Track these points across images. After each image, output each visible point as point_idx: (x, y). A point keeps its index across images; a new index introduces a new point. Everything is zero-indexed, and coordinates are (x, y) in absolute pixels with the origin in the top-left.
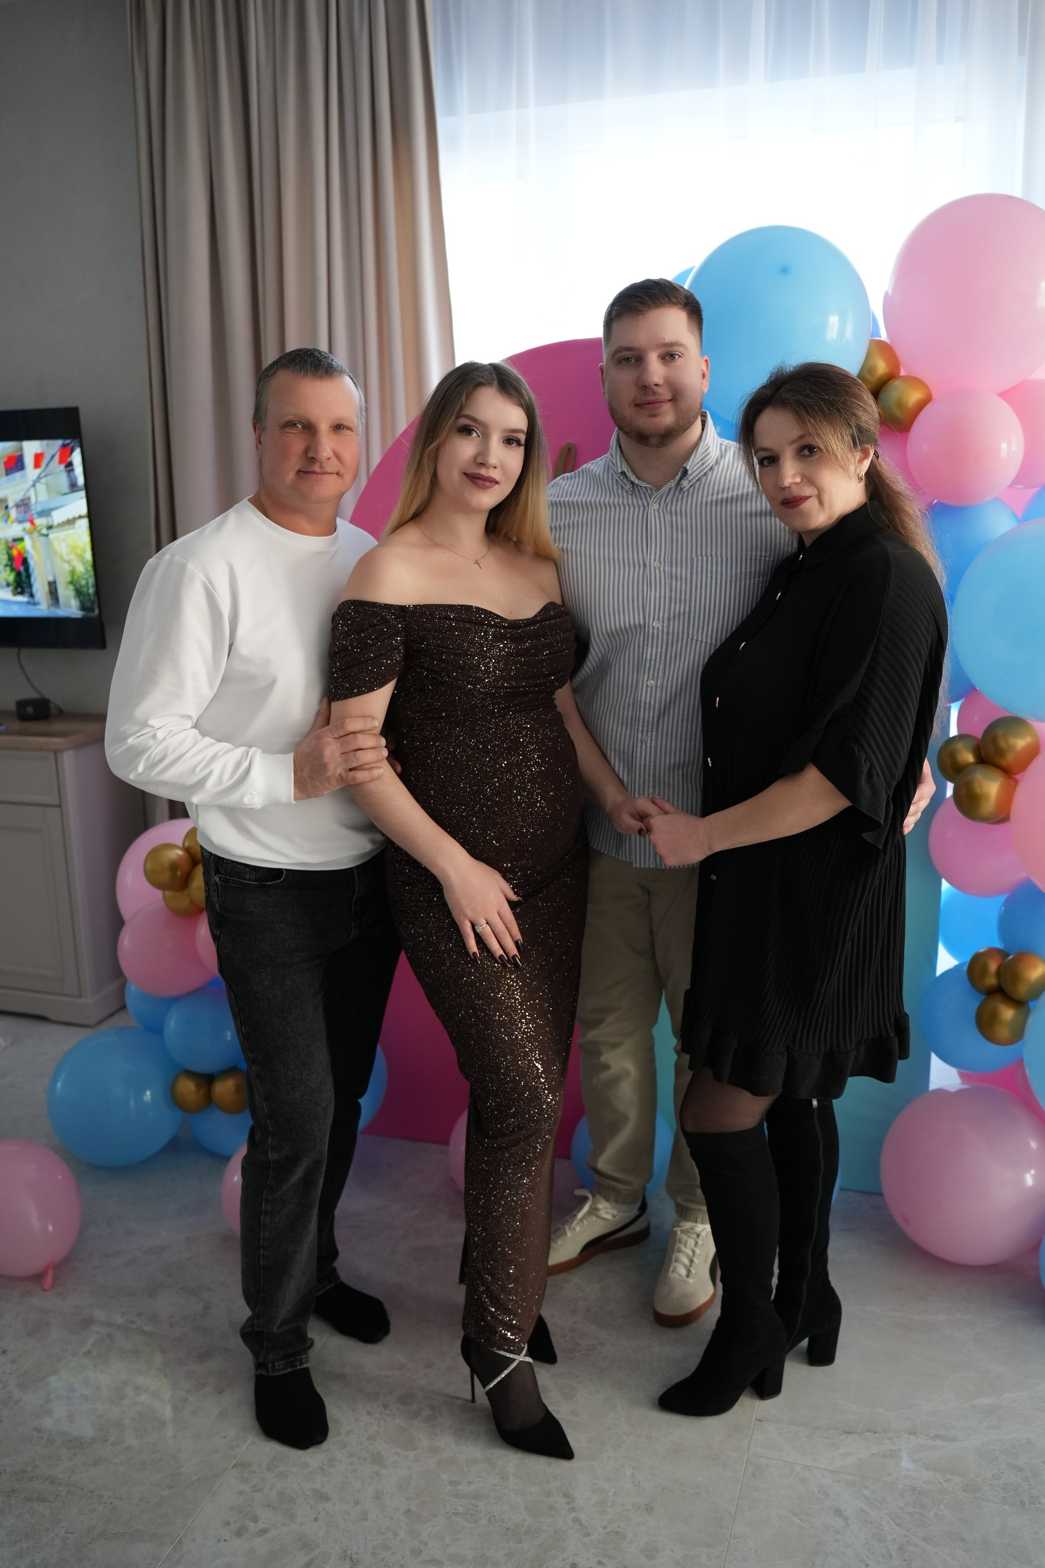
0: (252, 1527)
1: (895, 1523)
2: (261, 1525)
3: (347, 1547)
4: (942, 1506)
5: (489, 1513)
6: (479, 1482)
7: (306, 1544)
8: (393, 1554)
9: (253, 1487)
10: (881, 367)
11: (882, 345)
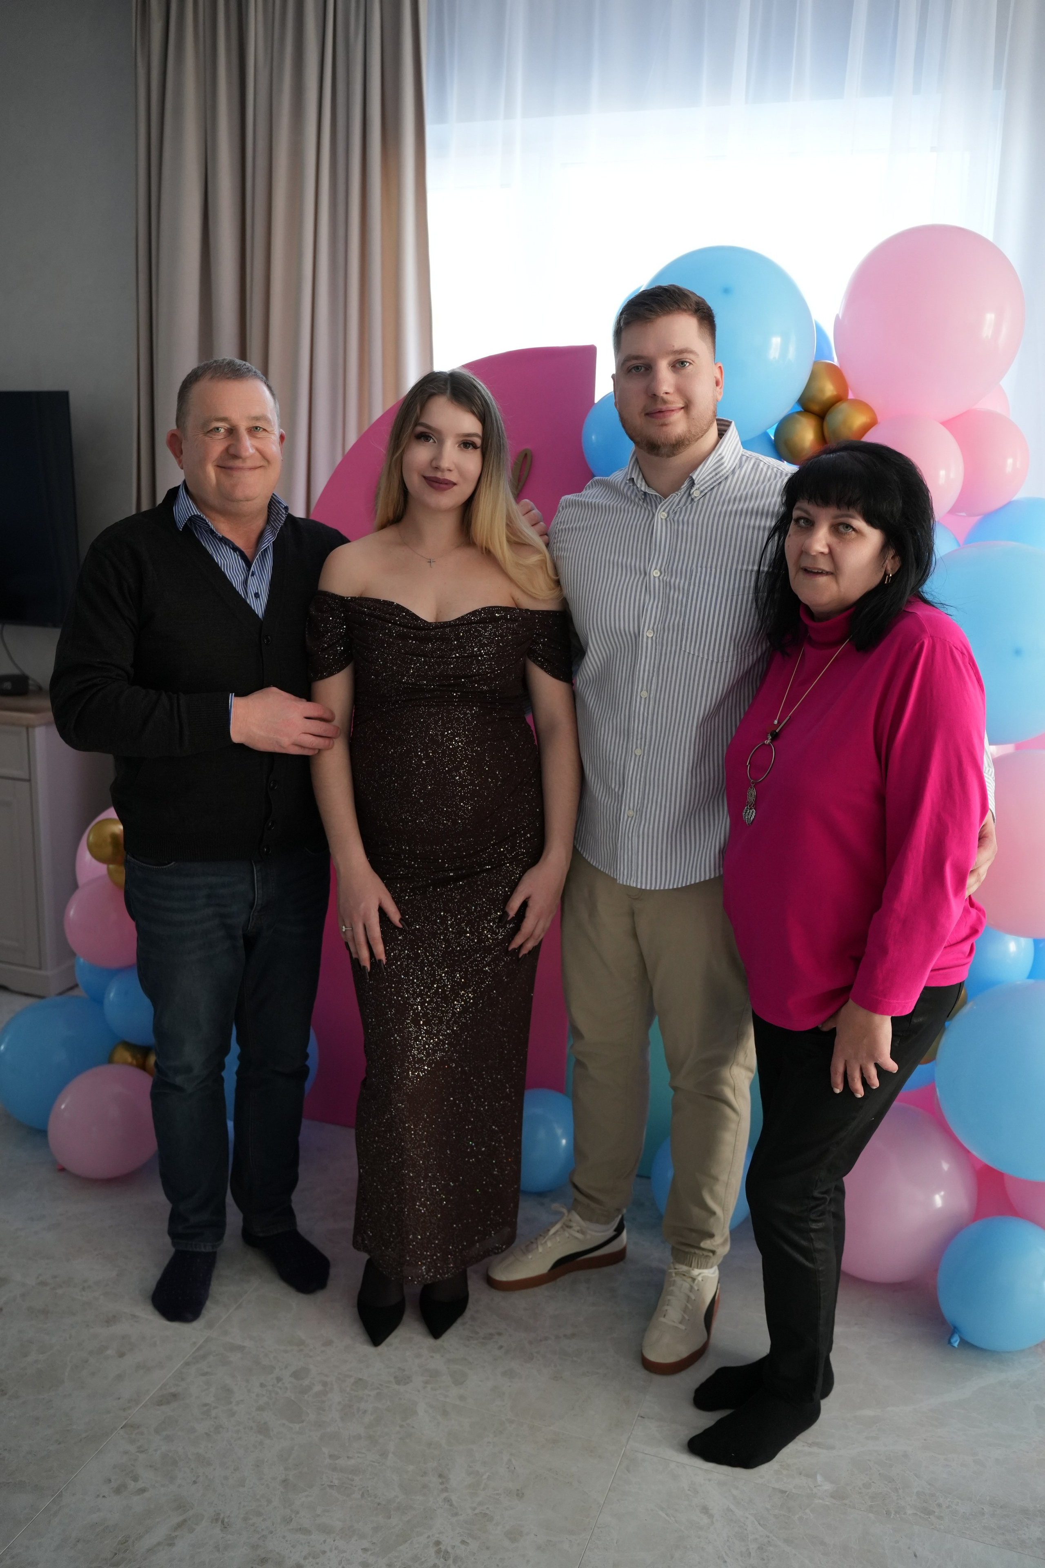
0: (132, 1485)
1: (759, 1524)
2: (140, 1485)
3: (221, 1510)
4: (808, 1511)
5: (363, 1487)
6: (358, 1457)
7: (181, 1505)
8: (264, 1520)
9: (139, 1447)
10: (829, 390)
11: (832, 367)
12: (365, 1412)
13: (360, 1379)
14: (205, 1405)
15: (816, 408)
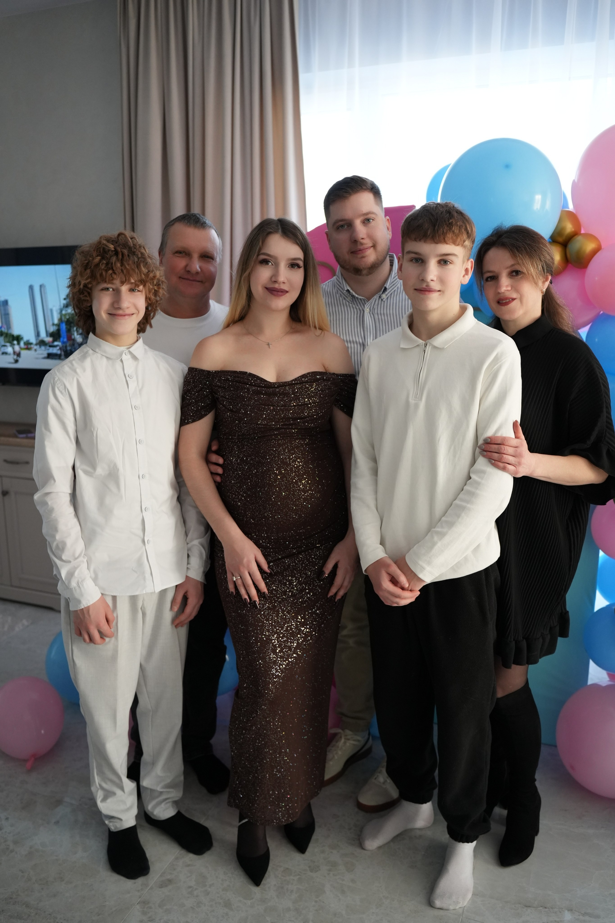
9: (150, 917)
10: (569, 228)
11: (570, 213)
12: (292, 891)
13: (287, 869)
14: (190, 887)
15: (560, 240)
